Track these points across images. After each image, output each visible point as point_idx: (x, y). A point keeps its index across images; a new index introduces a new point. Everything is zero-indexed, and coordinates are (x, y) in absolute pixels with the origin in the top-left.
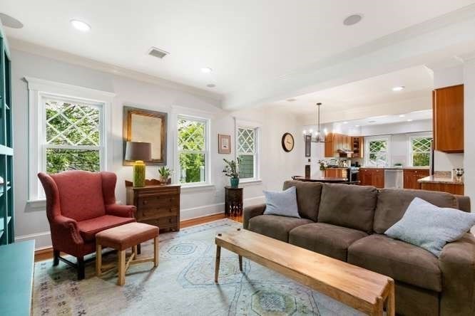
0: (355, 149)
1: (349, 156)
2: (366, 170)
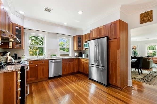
2: (31, 63)
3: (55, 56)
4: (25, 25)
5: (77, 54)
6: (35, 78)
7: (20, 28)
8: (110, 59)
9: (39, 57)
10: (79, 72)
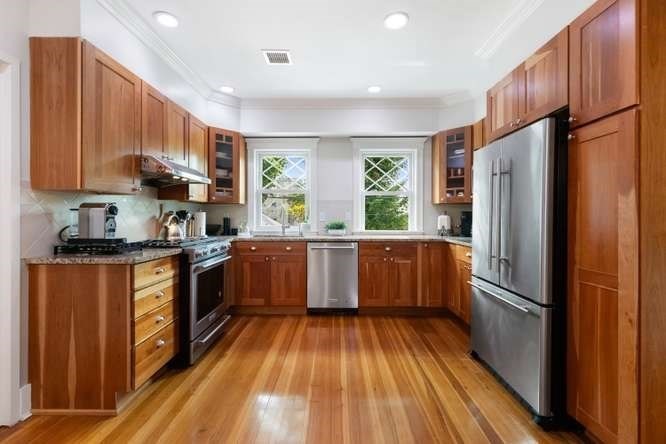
0: (221, 173)
1: (198, 193)
2: (253, 248)
3: (340, 227)
4: (246, 124)
5: (443, 221)
6: (263, 300)
7: (229, 139)
8: (577, 258)
9: (286, 230)
10: (444, 313)
